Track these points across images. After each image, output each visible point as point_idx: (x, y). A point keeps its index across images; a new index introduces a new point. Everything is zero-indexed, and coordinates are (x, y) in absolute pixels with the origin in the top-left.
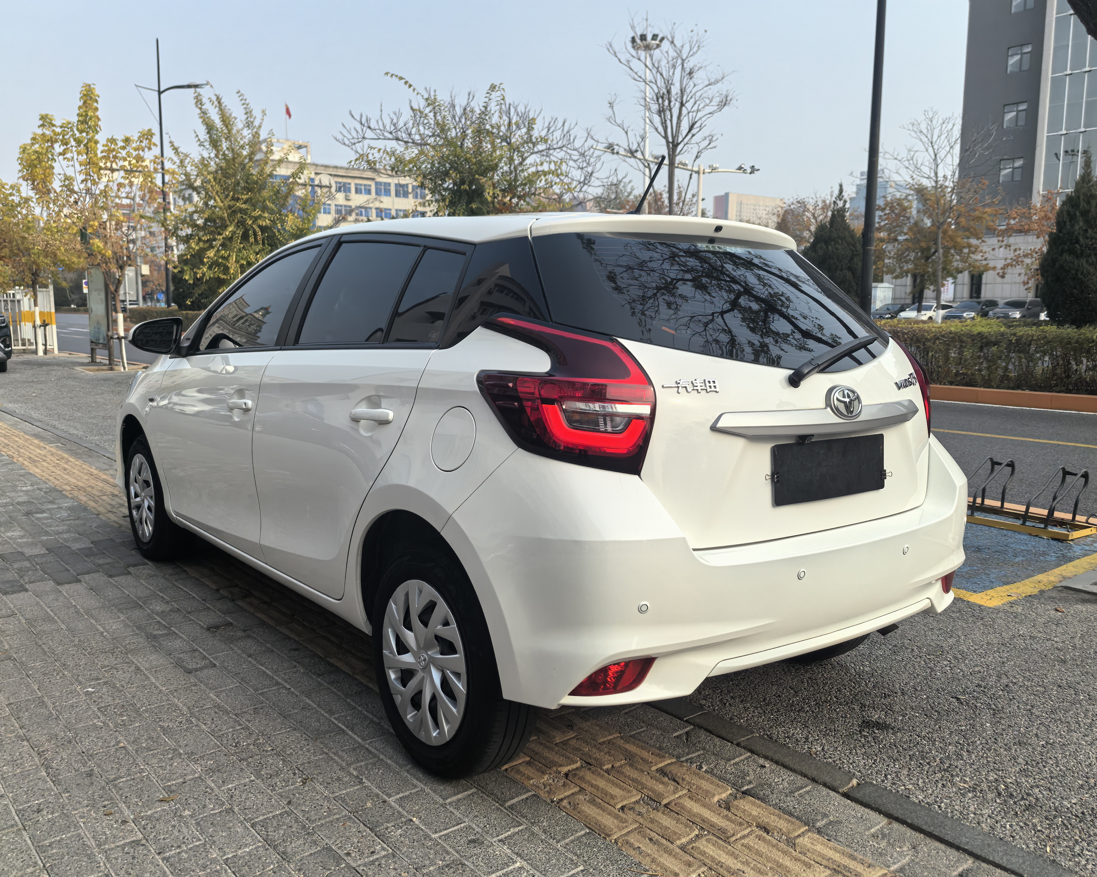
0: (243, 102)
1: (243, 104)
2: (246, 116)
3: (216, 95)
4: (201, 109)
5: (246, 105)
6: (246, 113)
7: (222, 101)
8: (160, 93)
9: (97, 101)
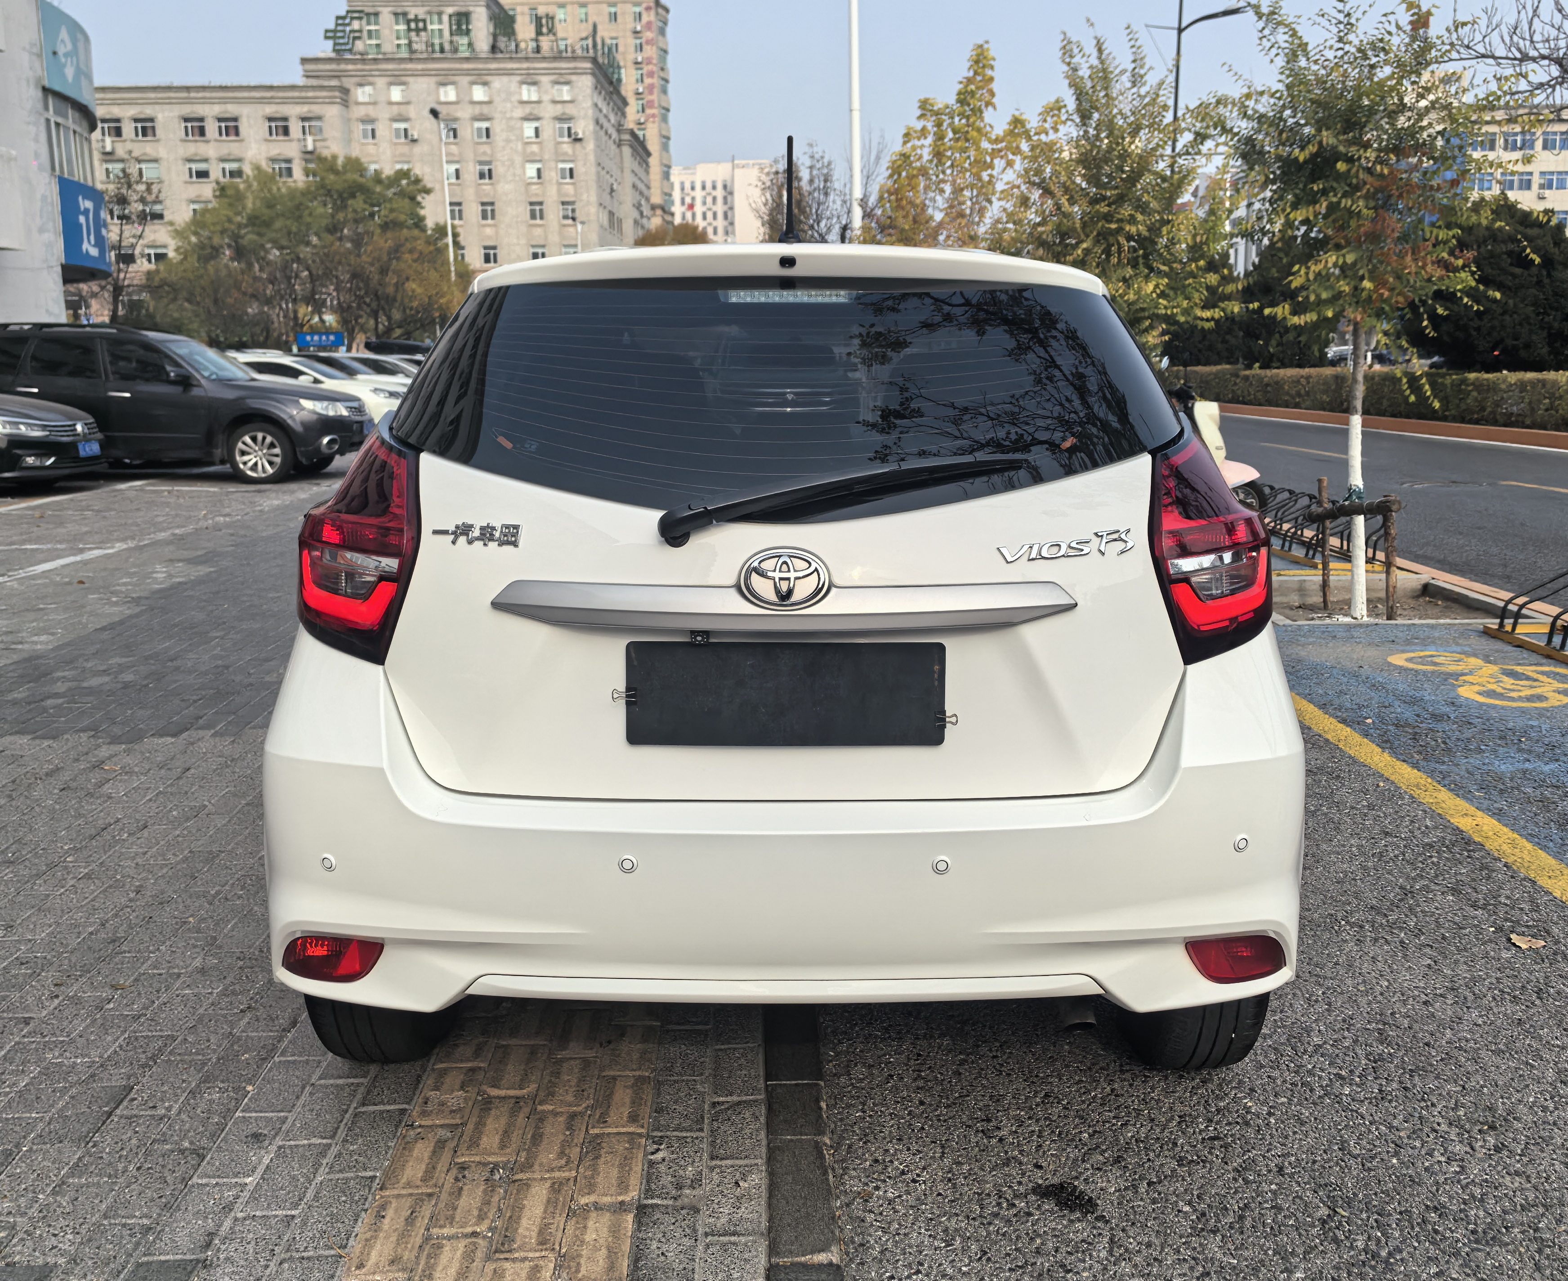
0: (1132, 43)
1: (1133, 47)
2: (1133, 65)
3: (1096, 38)
4: (1069, 64)
5: (1135, 48)
6: (1134, 61)
7: (1104, 47)
8: (1180, 30)
9: (992, 68)
